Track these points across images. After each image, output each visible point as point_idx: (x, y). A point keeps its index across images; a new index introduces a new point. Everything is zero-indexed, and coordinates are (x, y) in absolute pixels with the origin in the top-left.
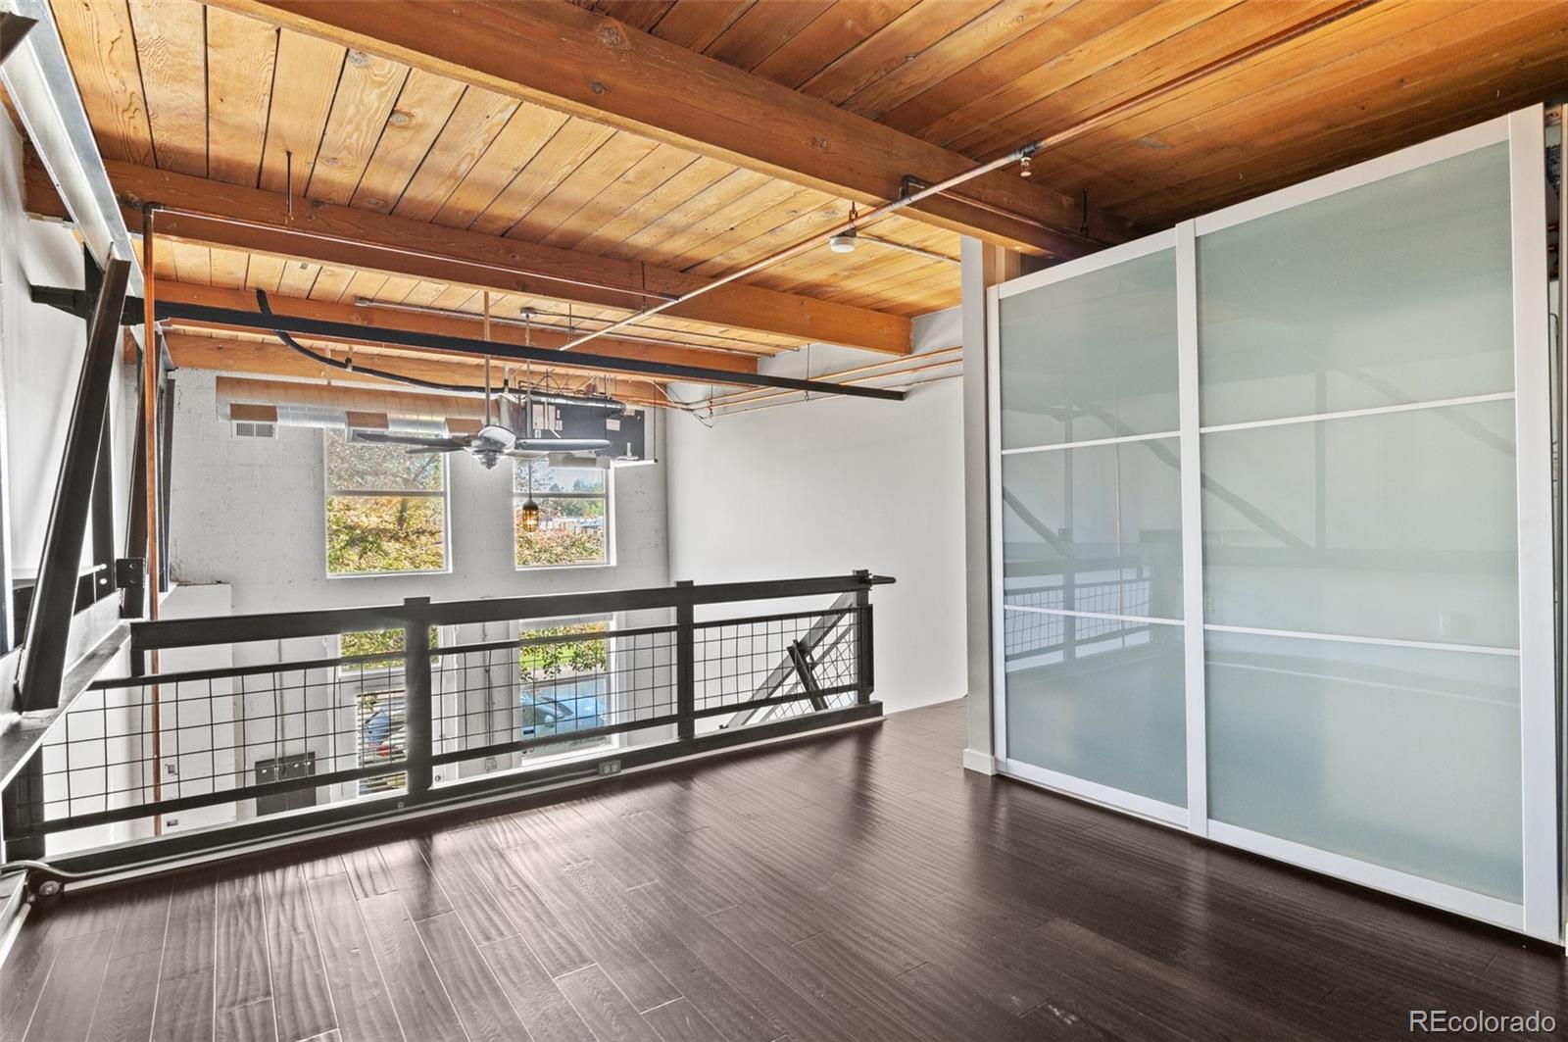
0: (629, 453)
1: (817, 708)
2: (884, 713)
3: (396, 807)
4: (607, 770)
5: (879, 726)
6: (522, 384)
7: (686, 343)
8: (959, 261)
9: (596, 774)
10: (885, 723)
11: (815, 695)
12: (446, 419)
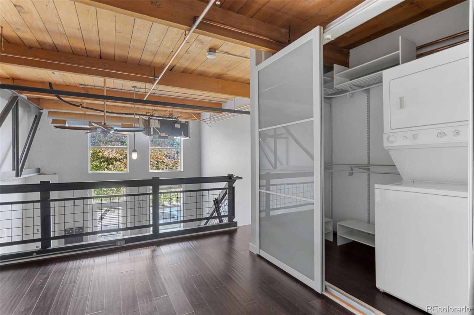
0: (182, 135)
1: (220, 222)
2: (238, 226)
3: (33, 255)
4: (119, 244)
5: (235, 231)
6: (147, 113)
7: (194, 98)
8: (249, 58)
9: (115, 245)
10: (238, 229)
11: (220, 217)
12: (122, 124)
